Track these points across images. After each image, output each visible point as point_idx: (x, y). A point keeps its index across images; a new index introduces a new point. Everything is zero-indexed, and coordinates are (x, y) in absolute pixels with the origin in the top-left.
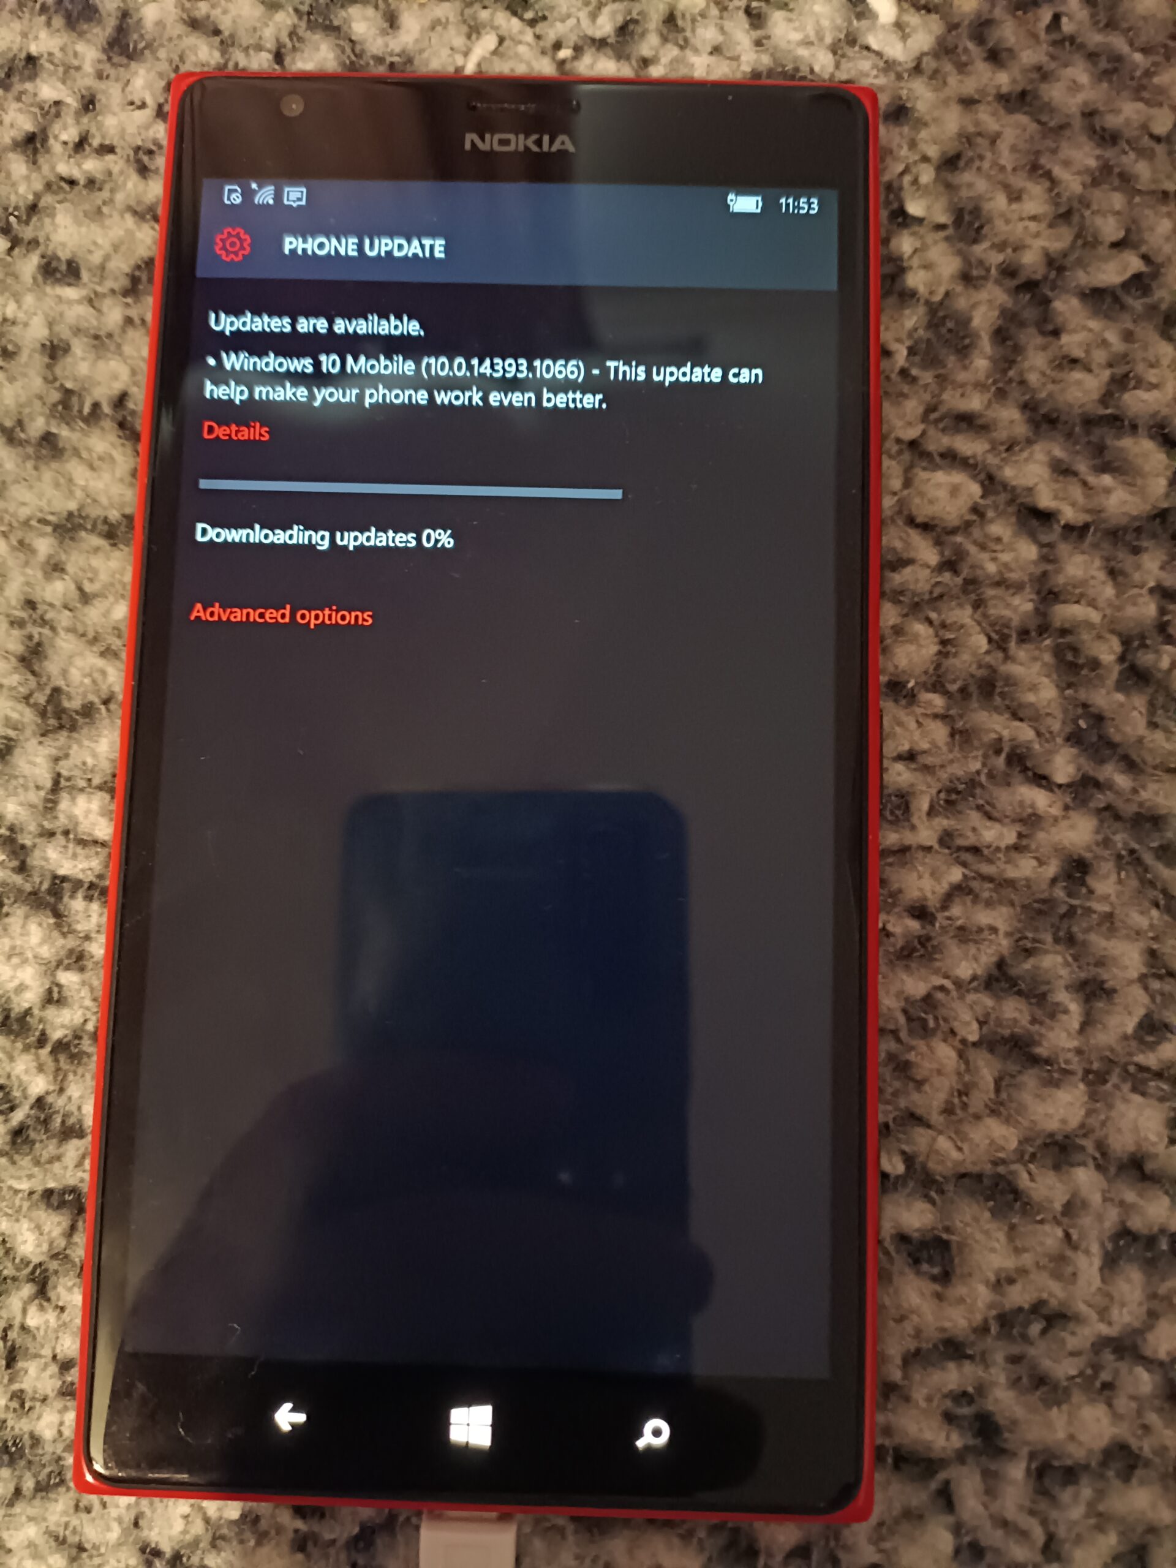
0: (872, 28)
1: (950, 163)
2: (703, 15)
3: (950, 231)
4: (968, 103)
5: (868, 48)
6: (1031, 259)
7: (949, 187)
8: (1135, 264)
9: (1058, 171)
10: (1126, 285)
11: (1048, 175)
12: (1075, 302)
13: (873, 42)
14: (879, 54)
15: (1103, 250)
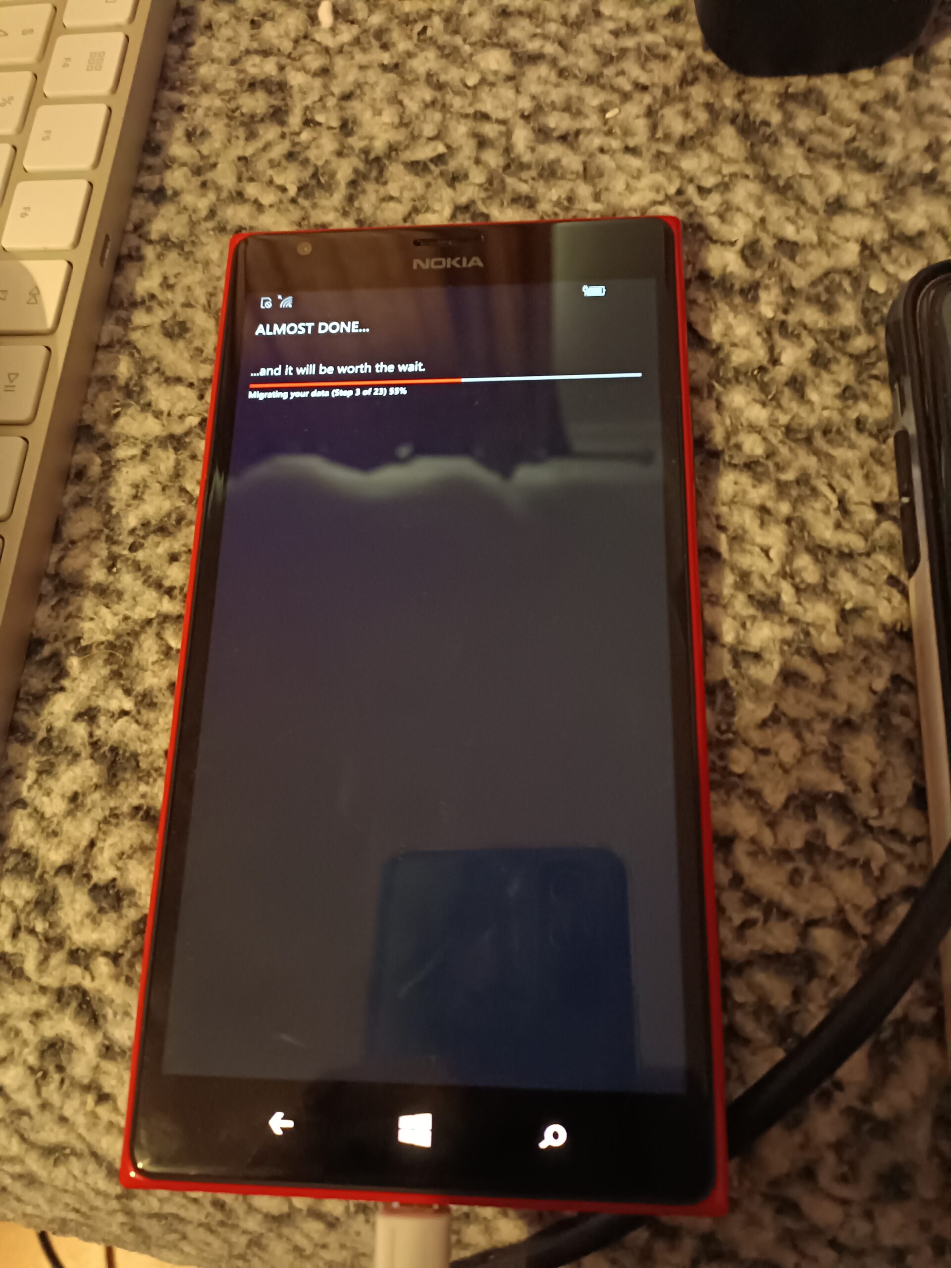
0: (318, 31)
1: (347, 97)
2: (227, 23)
3: (337, 131)
4: (362, 68)
5: (314, 40)
6: (379, 146)
7: (341, 108)
8: (441, 149)
9: (406, 102)
10: (432, 160)
11: (401, 103)
12: (401, 167)
13: (318, 37)
14: (319, 44)
15: (423, 141)
